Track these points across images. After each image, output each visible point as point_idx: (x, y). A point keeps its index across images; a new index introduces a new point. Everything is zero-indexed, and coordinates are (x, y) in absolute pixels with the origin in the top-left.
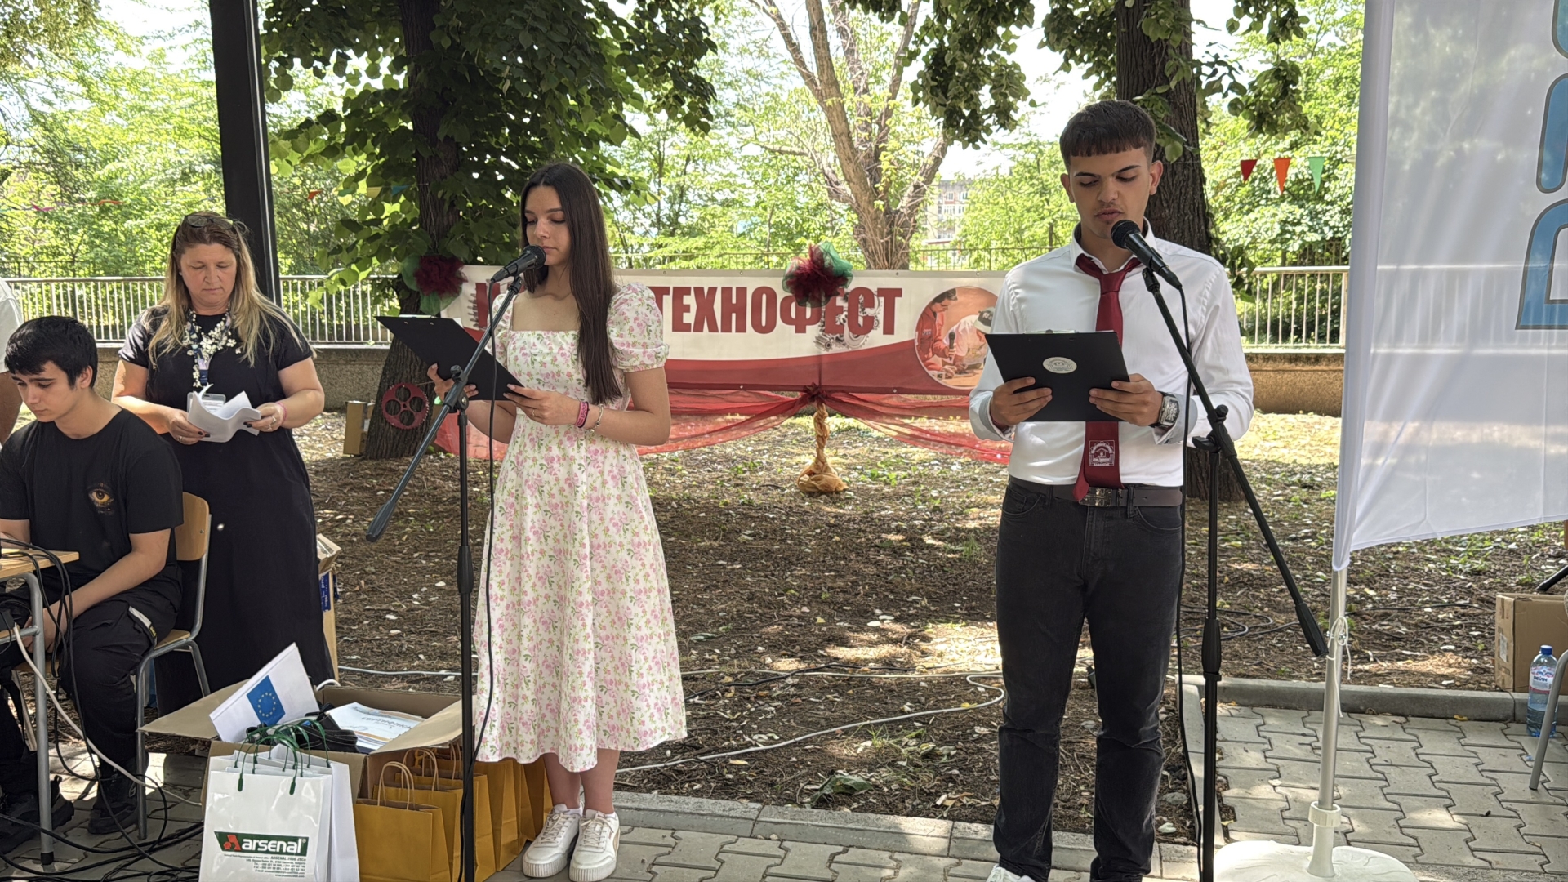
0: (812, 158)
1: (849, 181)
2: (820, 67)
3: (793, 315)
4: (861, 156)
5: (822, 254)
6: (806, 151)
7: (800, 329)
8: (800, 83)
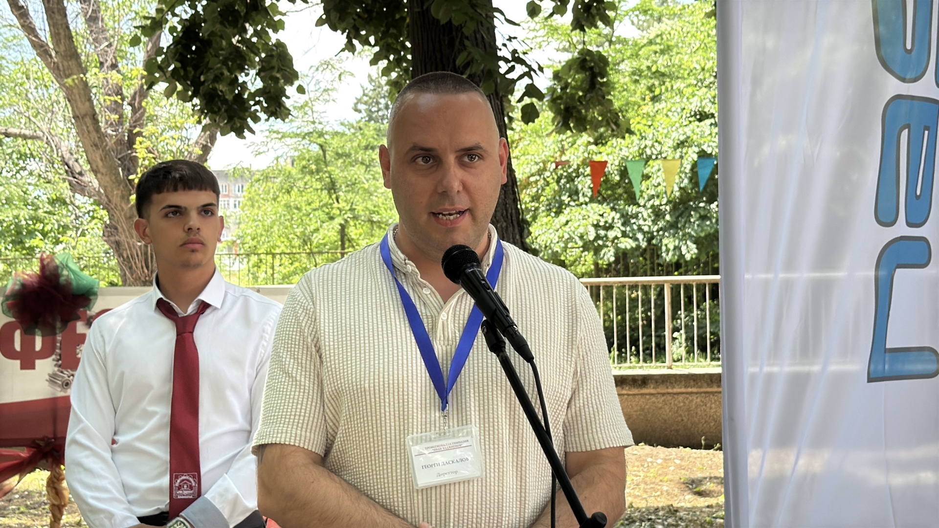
0: (48, 143)
1: (95, 171)
2: (55, 35)
3: (18, 347)
4: (111, 143)
5: (57, 267)
6: (40, 134)
7: (28, 364)
8: (30, 53)
